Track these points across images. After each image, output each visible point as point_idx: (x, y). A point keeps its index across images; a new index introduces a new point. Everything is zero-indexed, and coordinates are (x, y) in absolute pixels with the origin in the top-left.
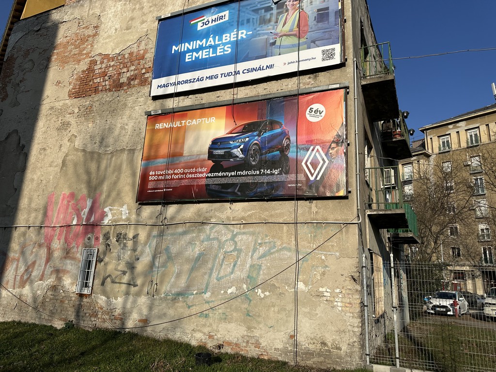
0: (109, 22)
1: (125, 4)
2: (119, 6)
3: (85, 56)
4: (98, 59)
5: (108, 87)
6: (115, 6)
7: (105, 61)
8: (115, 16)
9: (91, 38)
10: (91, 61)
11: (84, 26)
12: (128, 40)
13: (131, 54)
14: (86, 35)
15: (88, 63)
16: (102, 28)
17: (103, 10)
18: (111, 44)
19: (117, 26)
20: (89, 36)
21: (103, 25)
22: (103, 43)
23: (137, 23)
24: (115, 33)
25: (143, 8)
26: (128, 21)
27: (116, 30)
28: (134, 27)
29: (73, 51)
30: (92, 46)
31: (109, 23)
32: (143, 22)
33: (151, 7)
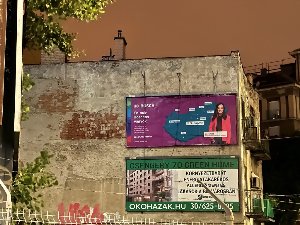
0: (85, 87)
1: (96, 77)
2: (91, 77)
3: (68, 109)
4: (80, 113)
5: (92, 135)
6: (88, 76)
7: (87, 116)
8: (89, 83)
9: (72, 96)
10: (74, 114)
11: (63, 85)
12: (103, 105)
13: (106, 115)
14: (67, 93)
15: (73, 116)
16: (80, 91)
17: (78, 77)
18: (90, 104)
19: (93, 92)
20: (69, 95)
21: (80, 89)
22: (83, 103)
23: (108, 93)
24: (91, 97)
25: (111, 83)
26: (101, 90)
27: (92, 94)
28: (107, 96)
29: (58, 103)
30: (74, 103)
31: (86, 89)
32: (113, 94)
33: (117, 83)
